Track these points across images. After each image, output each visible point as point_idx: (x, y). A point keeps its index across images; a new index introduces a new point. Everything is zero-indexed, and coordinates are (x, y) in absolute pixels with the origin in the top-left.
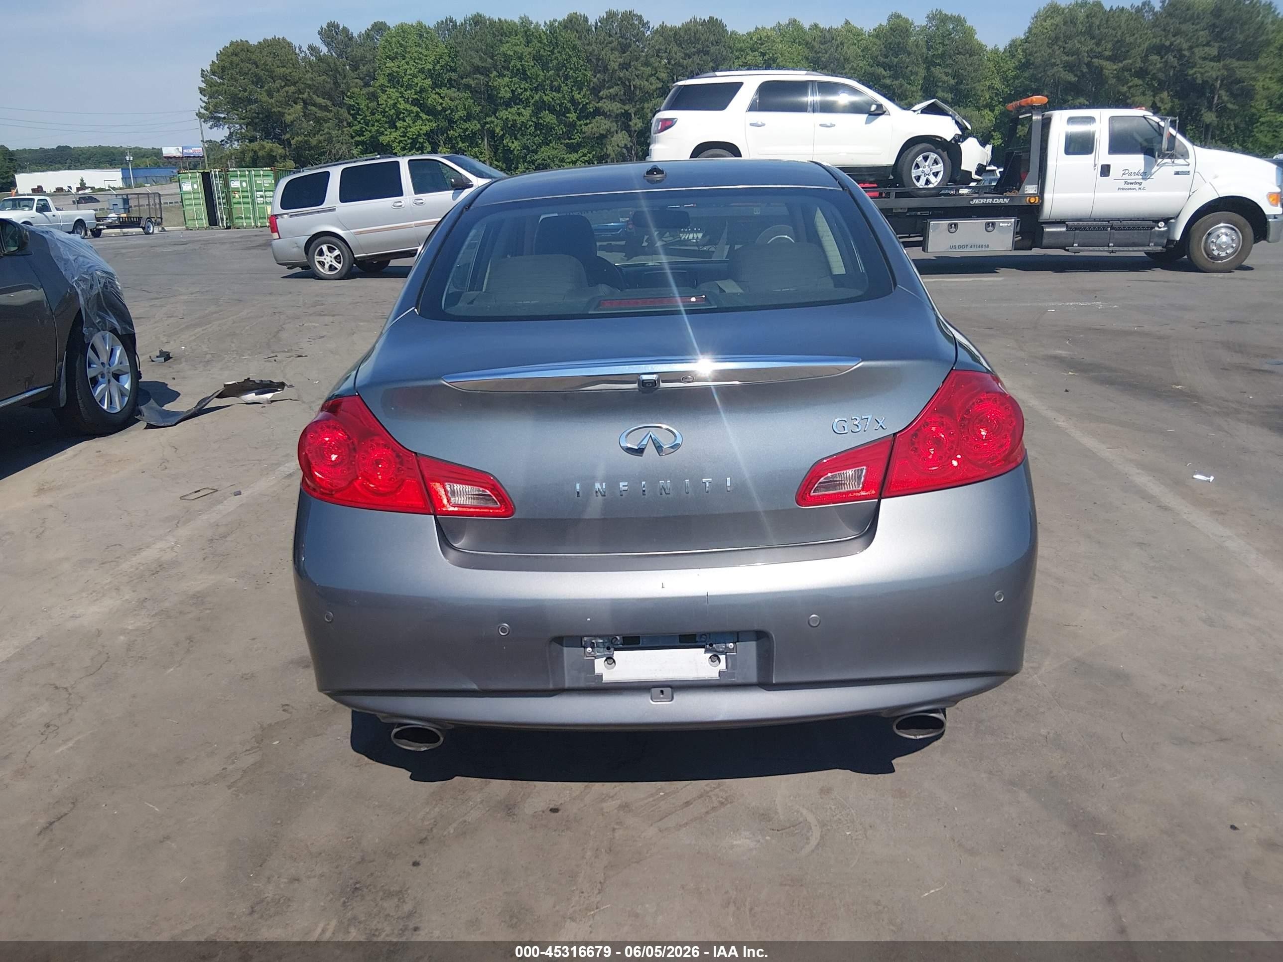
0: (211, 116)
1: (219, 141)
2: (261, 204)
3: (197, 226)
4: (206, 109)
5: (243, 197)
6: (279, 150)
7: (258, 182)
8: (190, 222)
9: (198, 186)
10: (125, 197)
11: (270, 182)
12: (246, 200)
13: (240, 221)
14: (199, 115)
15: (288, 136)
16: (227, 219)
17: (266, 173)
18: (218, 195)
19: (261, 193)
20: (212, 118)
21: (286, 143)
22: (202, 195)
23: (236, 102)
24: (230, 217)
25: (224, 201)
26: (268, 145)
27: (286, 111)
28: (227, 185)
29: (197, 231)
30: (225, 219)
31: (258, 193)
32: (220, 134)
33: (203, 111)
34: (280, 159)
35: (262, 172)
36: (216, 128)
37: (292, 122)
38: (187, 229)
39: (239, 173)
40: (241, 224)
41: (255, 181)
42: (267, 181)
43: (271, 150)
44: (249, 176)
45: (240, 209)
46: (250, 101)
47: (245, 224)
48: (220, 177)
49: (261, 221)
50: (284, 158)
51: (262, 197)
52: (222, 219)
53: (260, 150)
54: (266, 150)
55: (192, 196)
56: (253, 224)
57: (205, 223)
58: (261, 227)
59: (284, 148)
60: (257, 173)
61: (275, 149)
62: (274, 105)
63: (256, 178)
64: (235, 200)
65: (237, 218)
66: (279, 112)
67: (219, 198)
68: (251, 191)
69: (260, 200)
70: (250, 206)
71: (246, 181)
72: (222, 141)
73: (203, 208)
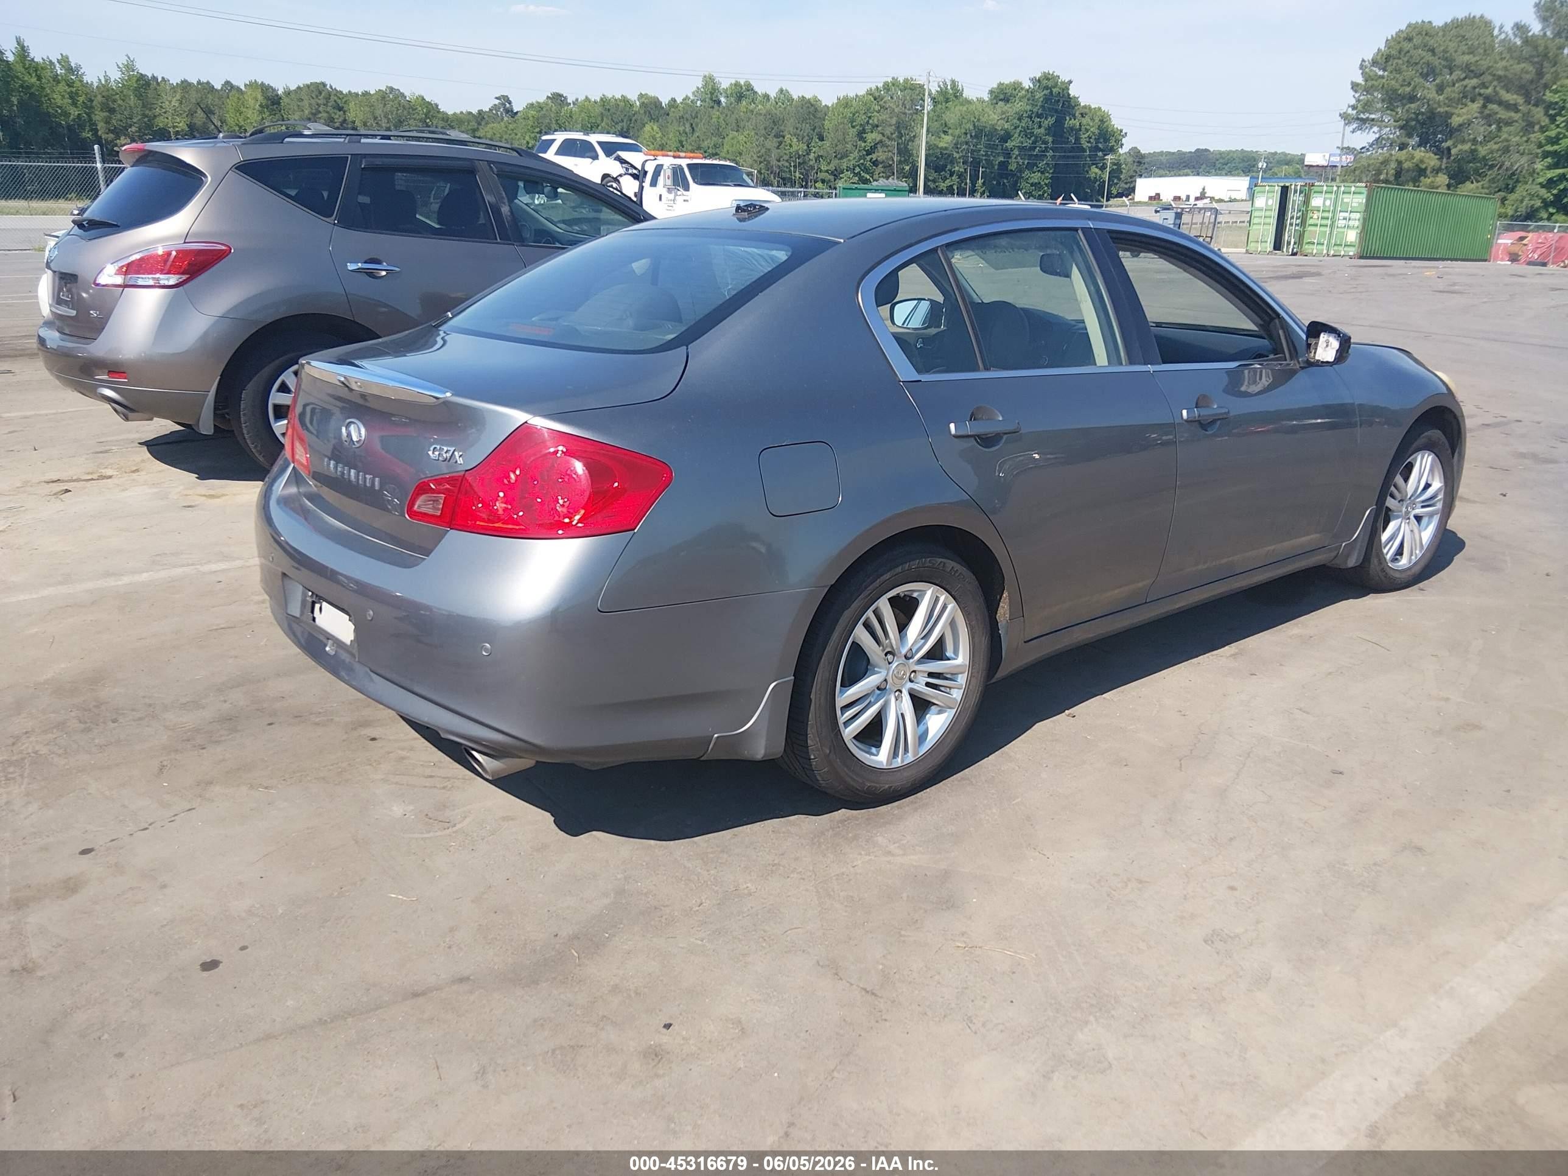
0: (1358, 118)
1: (1358, 148)
2: (1341, 227)
3: (1259, 249)
4: (1354, 107)
5: (1323, 218)
6: (1431, 160)
7: (1345, 200)
8: (1253, 244)
9: (1274, 202)
10: (1179, 210)
11: (1361, 201)
12: (1324, 222)
13: (1311, 246)
14: (1344, 116)
15: (1449, 143)
16: (1295, 243)
17: (1358, 190)
18: (1292, 213)
19: (1346, 215)
20: (1358, 119)
21: (1446, 153)
22: (1275, 214)
23: (1393, 99)
24: (1300, 240)
25: (1298, 221)
26: (1420, 154)
27: (1456, 111)
28: (1307, 202)
29: (1258, 256)
30: (1292, 243)
31: (1342, 214)
32: (1363, 139)
33: (1350, 111)
34: (1432, 172)
35: (1353, 189)
36: (1359, 132)
37: (1460, 125)
38: (1247, 252)
39: (1325, 188)
40: (1310, 251)
41: (1342, 199)
42: (1357, 200)
43: (1422, 161)
44: (1337, 193)
45: (1314, 232)
46: (1412, 98)
47: (1315, 252)
48: (1301, 192)
49: (1336, 248)
50: (1437, 171)
51: (1345, 219)
52: (1289, 243)
53: (1406, 160)
54: (1415, 161)
55: (1263, 214)
56: (1325, 252)
57: (1269, 246)
58: (1334, 256)
59: (1441, 159)
60: (1347, 189)
61: (1426, 160)
62: (1441, 104)
63: (1345, 196)
64: (1311, 222)
65: (1309, 243)
66: (1446, 112)
67: (1292, 218)
68: (1334, 212)
69: (1342, 223)
70: (1328, 229)
71: (1331, 199)
72: (1363, 148)
73: (1272, 229)
